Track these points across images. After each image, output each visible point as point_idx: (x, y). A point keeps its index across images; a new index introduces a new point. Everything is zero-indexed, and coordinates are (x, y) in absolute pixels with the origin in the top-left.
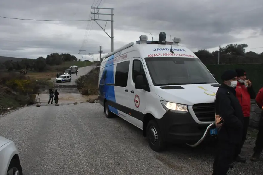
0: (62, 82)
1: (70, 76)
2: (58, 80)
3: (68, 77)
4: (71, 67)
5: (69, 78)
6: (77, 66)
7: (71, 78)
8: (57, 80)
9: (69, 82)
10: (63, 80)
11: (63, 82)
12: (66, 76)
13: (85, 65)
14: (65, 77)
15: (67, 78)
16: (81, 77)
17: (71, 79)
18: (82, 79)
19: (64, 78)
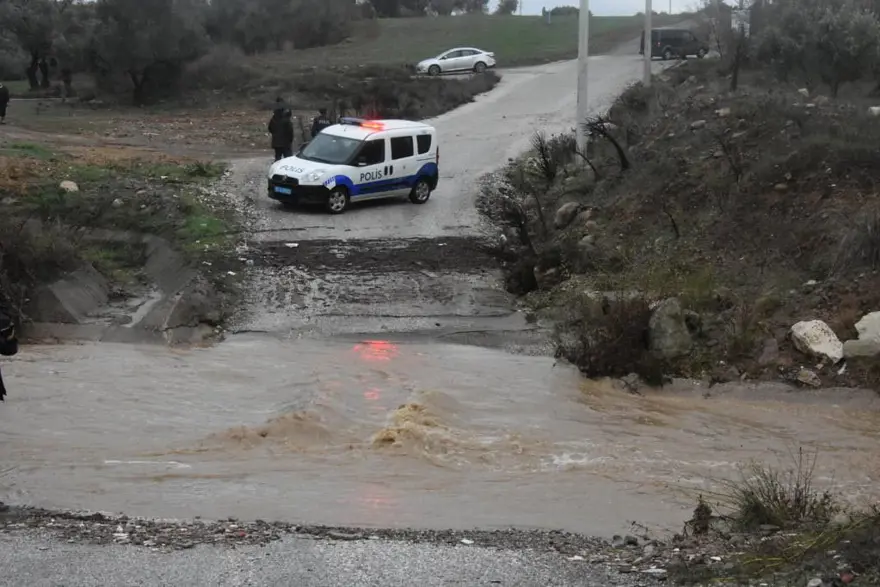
0: (338, 202)
1: (425, 142)
2: (291, 182)
3: (402, 147)
4: (426, 64)
5: (411, 165)
6: (484, 57)
7: (428, 157)
8: (277, 180)
9: (414, 200)
10: (343, 184)
11: (351, 208)
12: (380, 143)
13: (583, 45)
14: (370, 152)
15: (388, 161)
16: (541, 148)
17: (428, 177)
18: (549, 173)
19: (354, 162)
